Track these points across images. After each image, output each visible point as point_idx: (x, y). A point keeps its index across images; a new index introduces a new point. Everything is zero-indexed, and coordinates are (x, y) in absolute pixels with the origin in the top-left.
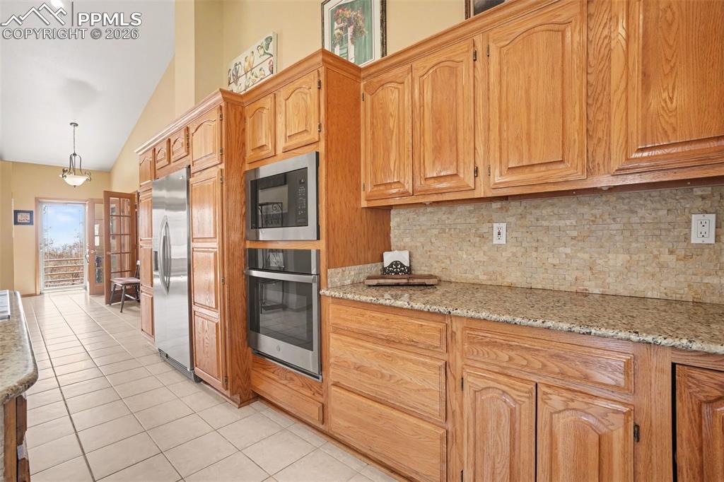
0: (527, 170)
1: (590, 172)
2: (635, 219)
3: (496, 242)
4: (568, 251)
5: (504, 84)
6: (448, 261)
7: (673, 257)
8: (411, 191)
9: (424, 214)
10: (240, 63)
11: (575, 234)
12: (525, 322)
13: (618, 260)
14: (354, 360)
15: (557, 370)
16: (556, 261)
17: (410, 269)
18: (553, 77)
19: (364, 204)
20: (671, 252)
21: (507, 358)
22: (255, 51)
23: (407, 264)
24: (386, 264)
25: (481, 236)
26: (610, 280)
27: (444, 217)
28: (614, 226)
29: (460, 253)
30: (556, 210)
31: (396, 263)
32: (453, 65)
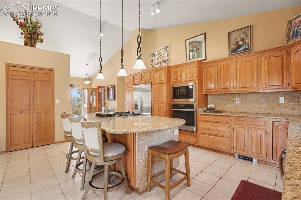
0: (245, 88)
1: (258, 89)
2: (268, 98)
3: (237, 102)
4: (254, 104)
5: (240, 71)
6: (224, 107)
7: (276, 106)
8: (217, 91)
9: (218, 96)
10: (155, 52)
11: (255, 101)
12: (247, 116)
13: (265, 106)
14: (207, 127)
15: (253, 124)
16: (251, 107)
17: (214, 108)
18: (251, 70)
19: (204, 93)
20: (276, 105)
21: (243, 123)
22: (162, 49)
23: (213, 107)
24: (208, 108)
25: (233, 101)
26: (263, 110)
27: (223, 97)
28: (264, 99)
29: (227, 105)
30: (251, 96)
31: (211, 107)
32: (228, 65)
